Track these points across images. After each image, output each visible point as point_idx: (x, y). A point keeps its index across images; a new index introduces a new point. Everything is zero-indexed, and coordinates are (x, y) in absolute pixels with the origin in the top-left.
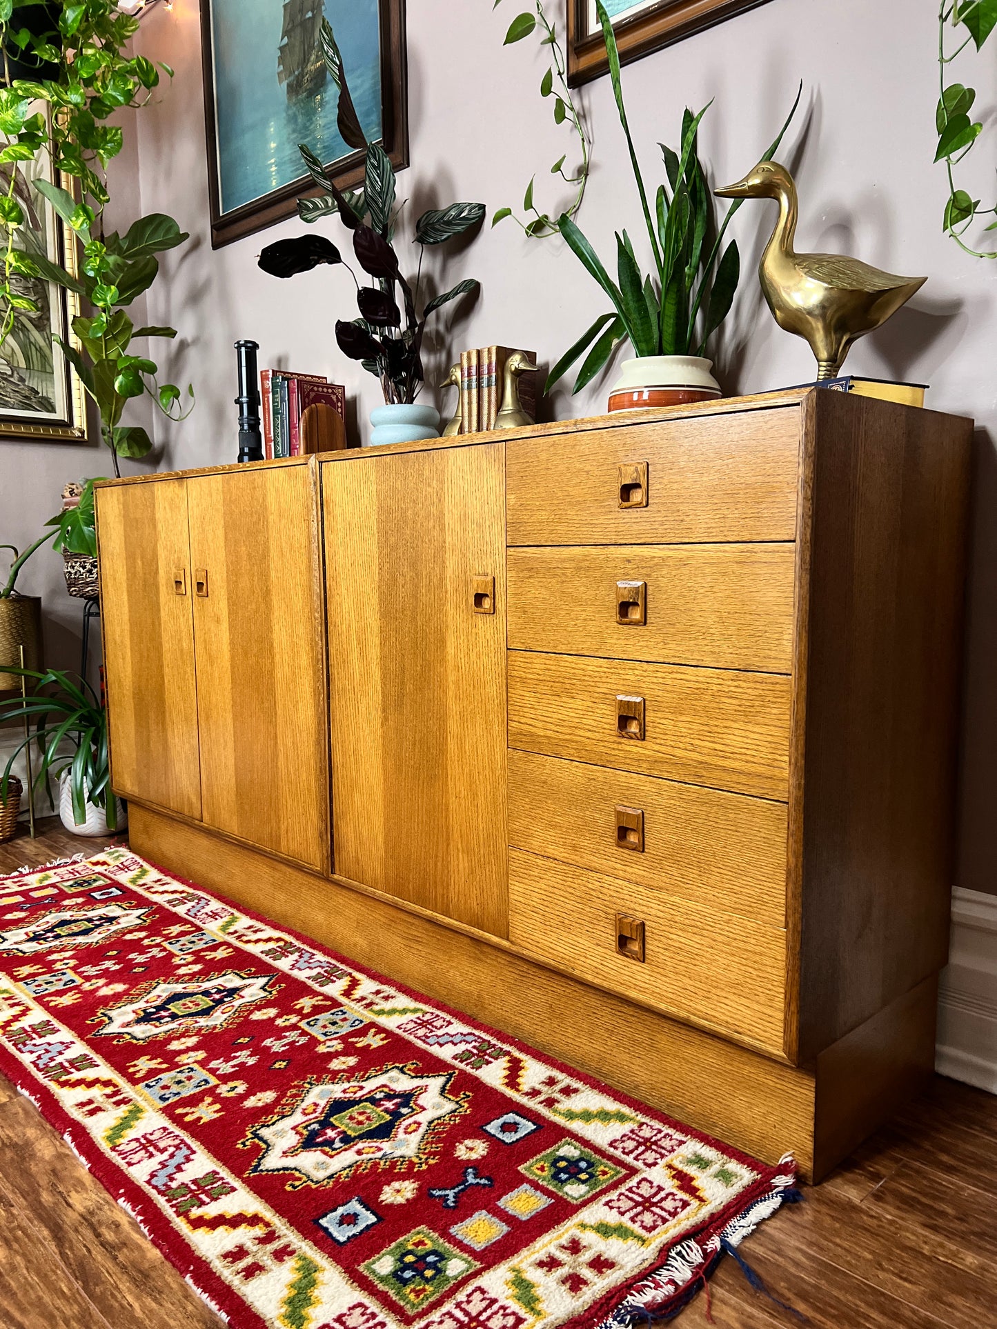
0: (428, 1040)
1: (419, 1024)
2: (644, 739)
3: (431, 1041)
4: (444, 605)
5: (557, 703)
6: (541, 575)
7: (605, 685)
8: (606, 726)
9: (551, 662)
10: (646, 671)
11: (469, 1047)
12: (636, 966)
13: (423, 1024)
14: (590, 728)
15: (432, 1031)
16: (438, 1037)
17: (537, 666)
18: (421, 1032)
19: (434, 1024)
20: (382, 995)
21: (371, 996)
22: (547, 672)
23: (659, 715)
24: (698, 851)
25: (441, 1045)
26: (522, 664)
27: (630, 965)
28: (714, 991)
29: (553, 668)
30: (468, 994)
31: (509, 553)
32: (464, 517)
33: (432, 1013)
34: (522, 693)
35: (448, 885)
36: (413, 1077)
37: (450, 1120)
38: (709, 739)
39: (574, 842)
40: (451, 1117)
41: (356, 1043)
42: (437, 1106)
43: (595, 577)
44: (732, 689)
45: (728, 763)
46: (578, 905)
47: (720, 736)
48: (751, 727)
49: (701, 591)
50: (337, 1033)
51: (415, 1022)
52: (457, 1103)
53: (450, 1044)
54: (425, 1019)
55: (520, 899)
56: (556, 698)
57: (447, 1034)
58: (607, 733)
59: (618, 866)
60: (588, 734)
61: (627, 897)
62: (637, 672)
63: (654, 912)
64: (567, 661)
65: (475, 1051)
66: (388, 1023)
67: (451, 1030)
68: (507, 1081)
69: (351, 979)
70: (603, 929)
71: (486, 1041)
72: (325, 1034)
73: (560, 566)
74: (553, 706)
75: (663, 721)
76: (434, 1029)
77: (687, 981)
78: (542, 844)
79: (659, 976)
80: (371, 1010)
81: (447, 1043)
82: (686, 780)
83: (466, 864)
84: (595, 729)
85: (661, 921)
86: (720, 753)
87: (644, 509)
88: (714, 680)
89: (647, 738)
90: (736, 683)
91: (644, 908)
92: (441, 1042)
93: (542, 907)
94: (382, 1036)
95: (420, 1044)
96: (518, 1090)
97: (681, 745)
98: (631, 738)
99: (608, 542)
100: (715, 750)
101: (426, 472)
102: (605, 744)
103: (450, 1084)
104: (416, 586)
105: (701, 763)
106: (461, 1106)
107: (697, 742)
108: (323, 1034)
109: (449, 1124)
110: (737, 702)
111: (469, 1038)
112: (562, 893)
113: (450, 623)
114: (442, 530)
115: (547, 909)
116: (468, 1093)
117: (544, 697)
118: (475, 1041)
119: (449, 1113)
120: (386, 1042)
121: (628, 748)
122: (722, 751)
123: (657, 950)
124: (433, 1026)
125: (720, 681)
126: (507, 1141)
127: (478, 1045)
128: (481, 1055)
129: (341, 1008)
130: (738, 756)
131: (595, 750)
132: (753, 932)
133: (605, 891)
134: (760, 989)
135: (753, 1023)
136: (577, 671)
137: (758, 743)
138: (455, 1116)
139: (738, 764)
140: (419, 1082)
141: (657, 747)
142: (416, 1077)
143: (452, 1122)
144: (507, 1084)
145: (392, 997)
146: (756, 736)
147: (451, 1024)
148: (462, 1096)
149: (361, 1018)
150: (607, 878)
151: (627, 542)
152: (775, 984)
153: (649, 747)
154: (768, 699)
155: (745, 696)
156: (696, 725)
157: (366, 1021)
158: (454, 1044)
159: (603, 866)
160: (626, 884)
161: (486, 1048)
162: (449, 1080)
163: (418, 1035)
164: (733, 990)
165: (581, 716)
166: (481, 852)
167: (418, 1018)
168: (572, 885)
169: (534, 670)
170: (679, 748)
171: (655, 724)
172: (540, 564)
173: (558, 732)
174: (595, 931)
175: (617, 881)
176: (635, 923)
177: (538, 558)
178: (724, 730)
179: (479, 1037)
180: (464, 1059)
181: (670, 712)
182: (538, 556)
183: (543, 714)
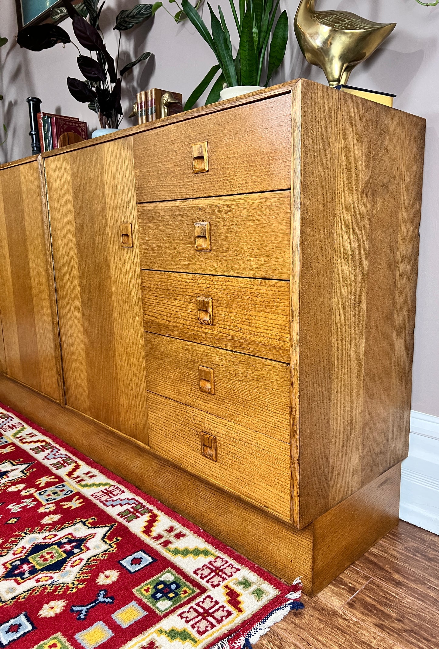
0: (106, 503)
1: (105, 493)
3: (107, 504)
4: (107, 243)
5: (167, 303)
6: (155, 221)
7: (191, 291)
8: (192, 317)
9: (163, 277)
10: (212, 281)
11: (129, 507)
12: (212, 464)
13: (107, 493)
14: (184, 318)
15: (111, 497)
16: (113, 501)
17: (156, 280)
18: (104, 499)
19: (114, 493)
20: (90, 475)
21: (83, 476)
22: (161, 283)
23: (220, 309)
24: (243, 394)
25: (113, 506)
26: (149, 279)
27: (209, 463)
29: (164, 280)
30: (136, 474)
31: (138, 207)
32: (114, 187)
33: (115, 486)
34: (149, 297)
35: (119, 413)
36: (89, 528)
37: (102, 557)
38: (246, 323)
39: (179, 388)
40: (103, 554)
41: (64, 505)
42: (97, 547)
43: (183, 221)
44: (258, 291)
45: (257, 339)
46: (183, 426)
47: (253, 322)
48: (269, 315)
49: (240, 227)
50: (55, 499)
51: (103, 492)
52: (110, 545)
53: (119, 505)
54: (109, 490)
55: (154, 422)
56: (167, 300)
57: (119, 499)
58: (192, 321)
59: (202, 403)
60: (184, 322)
61: (206, 422)
62: (207, 282)
63: (221, 431)
64: (171, 276)
65: (132, 510)
66: (87, 492)
67: (122, 497)
68: (145, 529)
69: (75, 465)
70: (195, 441)
71: (139, 503)
72: (47, 500)
73: (164, 215)
74: (166, 305)
75: (222, 313)
76: (112, 496)
77: (238, 473)
78: (163, 389)
79: (224, 470)
80: (80, 485)
81: (117, 505)
82: (235, 350)
83: (127, 401)
84: (187, 319)
85: (224, 437)
86: (253, 333)
87: (207, 173)
88: (249, 286)
89: (214, 324)
90: (260, 287)
91: (216, 429)
92: (114, 504)
93: (164, 427)
94: (81, 500)
95: (101, 506)
96: (149, 535)
97: (232, 328)
98: (206, 324)
99: (188, 197)
100: (250, 331)
101: (94, 159)
102: (193, 328)
103: (109, 532)
104: (93, 232)
105: (243, 339)
106: (112, 547)
107: (240, 326)
108: (46, 500)
109: (100, 559)
110: (261, 299)
111: (131, 502)
112: (174, 419)
113: (111, 254)
114: (104, 195)
115: (167, 428)
116: (119, 538)
117: (160, 299)
118: (134, 503)
119: (102, 552)
120: (81, 505)
121: (205, 331)
122: (253, 331)
123: (223, 454)
124: (113, 494)
125: (252, 286)
126: (132, 571)
127: (134, 505)
128: (135, 512)
129: (63, 483)
130: (262, 334)
131: (188, 332)
132: (272, 445)
133: (195, 418)
134: (277, 481)
135: (274, 501)
136: (176, 282)
137: (273, 325)
138: (106, 554)
139: (262, 340)
140: (92, 531)
141: (219, 329)
142: (91, 528)
143: (102, 558)
144: (144, 532)
145: (95, 476)
146: (272, 321)
147: (123, 492)
148: (114, 540)
149: (72, 490)
150: (196, 410)
151: (199, 196)
152: (285, 478)
153: (216, 330)
154: (278, 297)
155: (265, 296)
156: (239, 314)
157: (75, 491)
158: (121, 505)
159: (194, 403)
160: (206, 414)
161: (138, 508)
162: (110, 529)
163: (102, 500)
164: (263, 481)
165: (180, 311)
166: (134, 394)
167: (106, 489)
168: (179, 414)
169: (155, 282)
170: (231, 330)
171: (218, 315)
172: (154, 214)
173: (168, 321)
174: (191, 442)
175: (201, 412)
176: (211, 438)
177: (153, 210)
178: (255, 318)
179: (137, 501)
180: (124, 515)
181: (226, 307)
182: (152, 208)
183: (161, 310)
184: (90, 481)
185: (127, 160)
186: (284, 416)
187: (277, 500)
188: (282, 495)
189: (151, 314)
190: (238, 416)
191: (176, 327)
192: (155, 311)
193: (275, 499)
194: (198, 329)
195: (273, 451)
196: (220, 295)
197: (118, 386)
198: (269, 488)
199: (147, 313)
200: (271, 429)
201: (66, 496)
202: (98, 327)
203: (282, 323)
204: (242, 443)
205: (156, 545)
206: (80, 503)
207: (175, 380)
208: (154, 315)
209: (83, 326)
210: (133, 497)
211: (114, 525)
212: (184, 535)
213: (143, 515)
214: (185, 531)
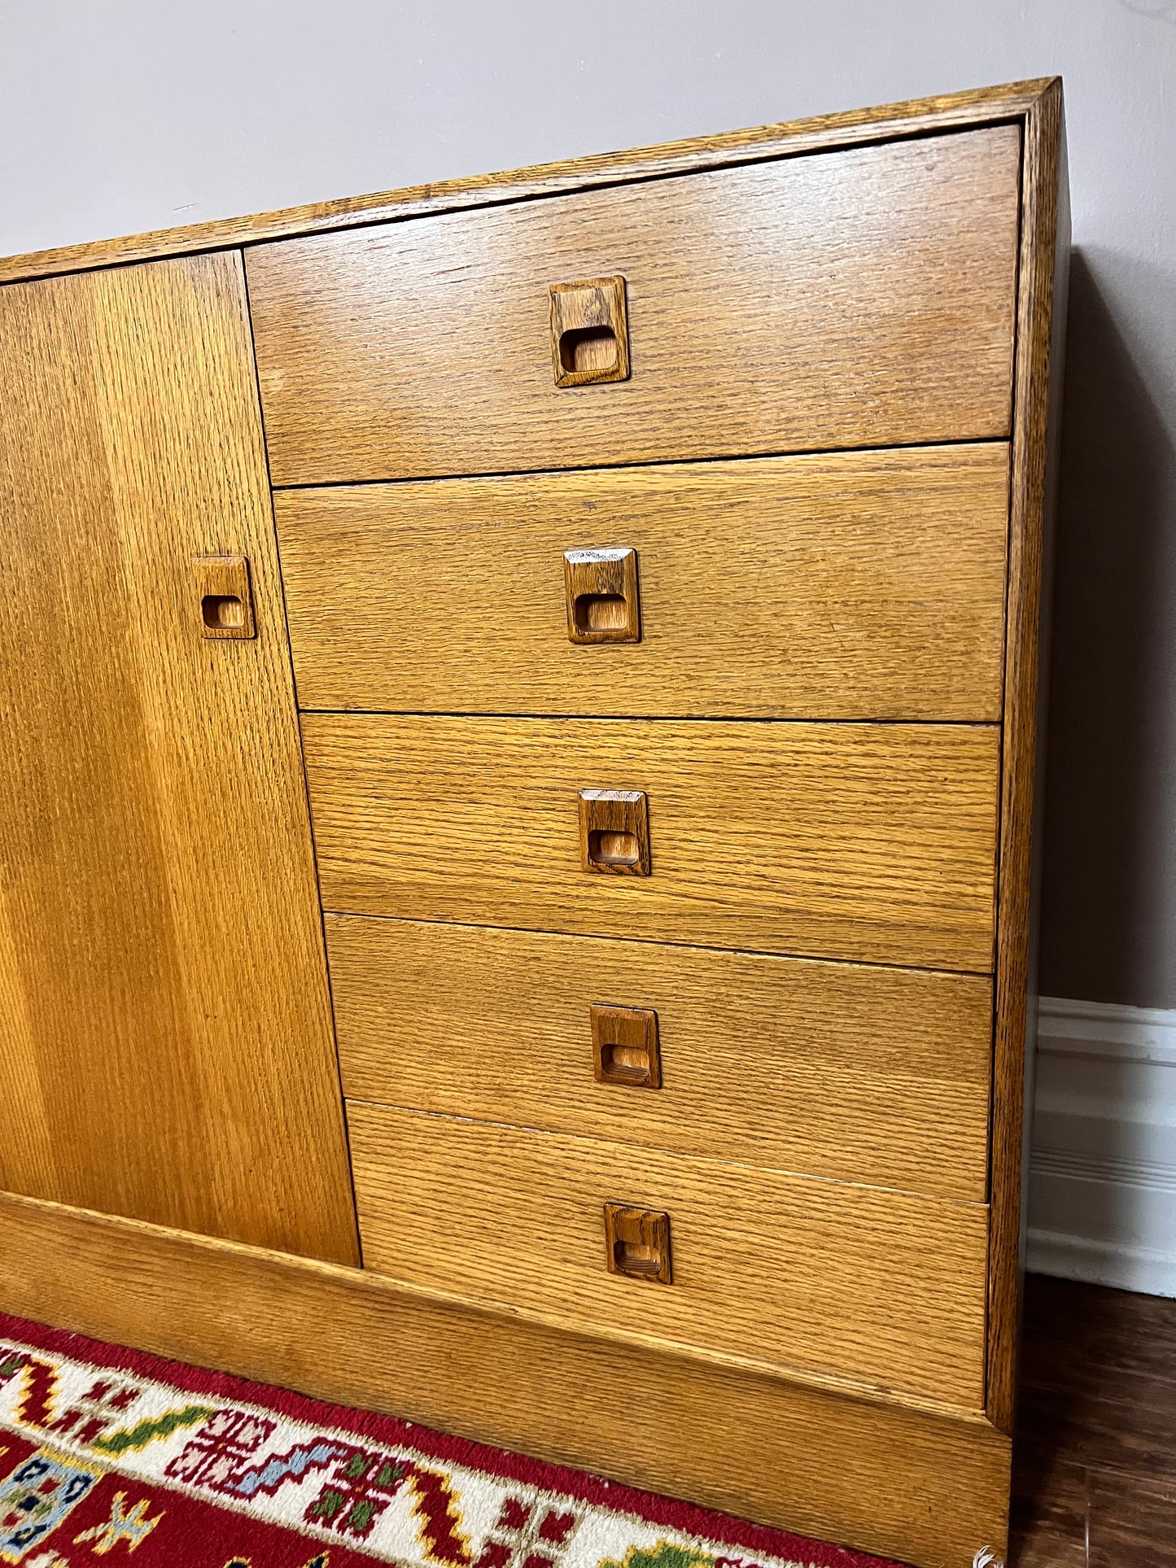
0: (240, 1488)
1: (210, 1450)
2: (650, 875)
3: (246, 1486)
4: (125, 626)
5: (434, 815)
6: (369, 549)
7: (550, 772)
8: (556, 854)
9: (414, 733)
10: (646, 737)
11: (327, 1476)
12: (652, 1293)
13: (217, 1447)
14: (519, 860)
15: (242, 1460)
16: (259, 1470)
17: (379, 743)
18: (220, 1471)
19: (241, 1439)
20: (108, 1396)
21: (87, 1406)
22: (403, 754)
23: (683, 823)
24: (787, 1078)
25: (271, 1491)
26: (341, 742)
27: (641, 1291)
28: (829, 1321)
29: (417, 744)
30: (268, 1351)
31: (278, 502)
32: (152, 430)
33: (226, 1412)
34: (347, 800)
35: (208, 1180)
38: (802, 863)
39: (498, 1081)
41: (94, 1542)
45: (846, 907)
47: (830, 856)
50: (42, 1529)
51: (200, 1447)
53: (288, 1481)
54: (216, 1433)
56: (433, 805)
57: (273, 1456)
58: (552, 868)
59: (601, 1117)
61: (628, 1172)
62: (623, 741)
63: (689, 1194)
64: (453, 729)
65: (343, 1485)
66: (143, 1467)
67: (277, 1446)
68: (432, 1542)
69: (31, 1369)
70: (581, 1234)
71: (353, 1451)
72: (17, 1541)
73: (415, 525)
74: (427, 822)
75: (692, 836)
76: (244, 1453)
77: (768, 1308)
78: (422, 1090)
79: (704, 1304)
80: (100, 1444)
81: (281, 1481)
82: (754, 947)
83: (246, 1140)
84: (530, 861)
85: (705, 1209)
86: (833, 890)
87: (621, 386)
88: (811, 746)
89: (657, 871)
91: (668, 1190)
92: (269, 1483)
93: (431, 1204)
94: (143, 1505)
95: (230, 1503)
96: (462, 1560)
97: (736, 879)
99: (533, 465)
100: (819, 884)
102: (558, 889)
104: (48, 590)
105: (787, 911)
107: (776, 872)
108: (11, 1542)
110: (868, 785)
111: (321, 1453)
112: (478, 1176)
113: (144, 664)
114: (99, 462)
115: (444, 1206)
117: (401, 804)
118: (334, 1457)
120: (155, 1521)
121: (614, 894)
122: (836, 886)
123: (700, 1260)
124: (240, 1446)
127: (342, 1465)
128: (358, 1490)
129: (34, 1457)
130: (872, 893)
131: (535, 901)
132: (914, 1215)
133: (577, 1164)
134: (933, 1312)
135: (914, 1370)
136: (476, 747)
137: (919, 864)
139: (872, 909)
141: (679, 887)
144: (437, 1553)
145: (132, 1395)
147: (269, 1427)
149: (83, 1473)
150: (577, 1140)
151: (582, 462)
152: (964, 1300)
153: (660, 889)
154: (945, 775)
156: (771, 837)
157: (97, 1476)
158: (298, 1479)
159: (566, 1120)
160: (624, 1148)
161: (361, 1470)
163: (218, 1479)
164: (870, 1317)
166: (279, 1116)
167: (202, 1434)
168: (502, 1159)
169: (374, 752)
170: (734, 885)
171: (673, 843)
172: (364, 523)
173: (441, 873)
174: (555, 1237)
175: (601, 1145)
176: (650, 1219)
177: (358, 510)
178: (842, 844)
179: (340, 1445)
180: (330, 1513)
181: (708, 817)
182: (357, 505)
183: (404, 840)
184: (126, 1421)
185: (219, 337)
186: (965, 1129)
187: (927, 1365)
188: (950, 1348)
191: (479, 889)
192: (378, 845)
193: (920, 1363)
194: (580, 892)
195: (912, 1230)
196: (681, 780)
197: (196, 1097)
198: (895, 1334)
200: (909, 1170)
201: (73, 1504)
202: (91, 912)
203: (957, 855)
204: (784, 1220)
206: (147, 1517)
207: (480, 1056)
210: (315, 1434)
211: (321, 1561)
212: (569, 1522)
213: (392, 1491)
214: (565, 1505)
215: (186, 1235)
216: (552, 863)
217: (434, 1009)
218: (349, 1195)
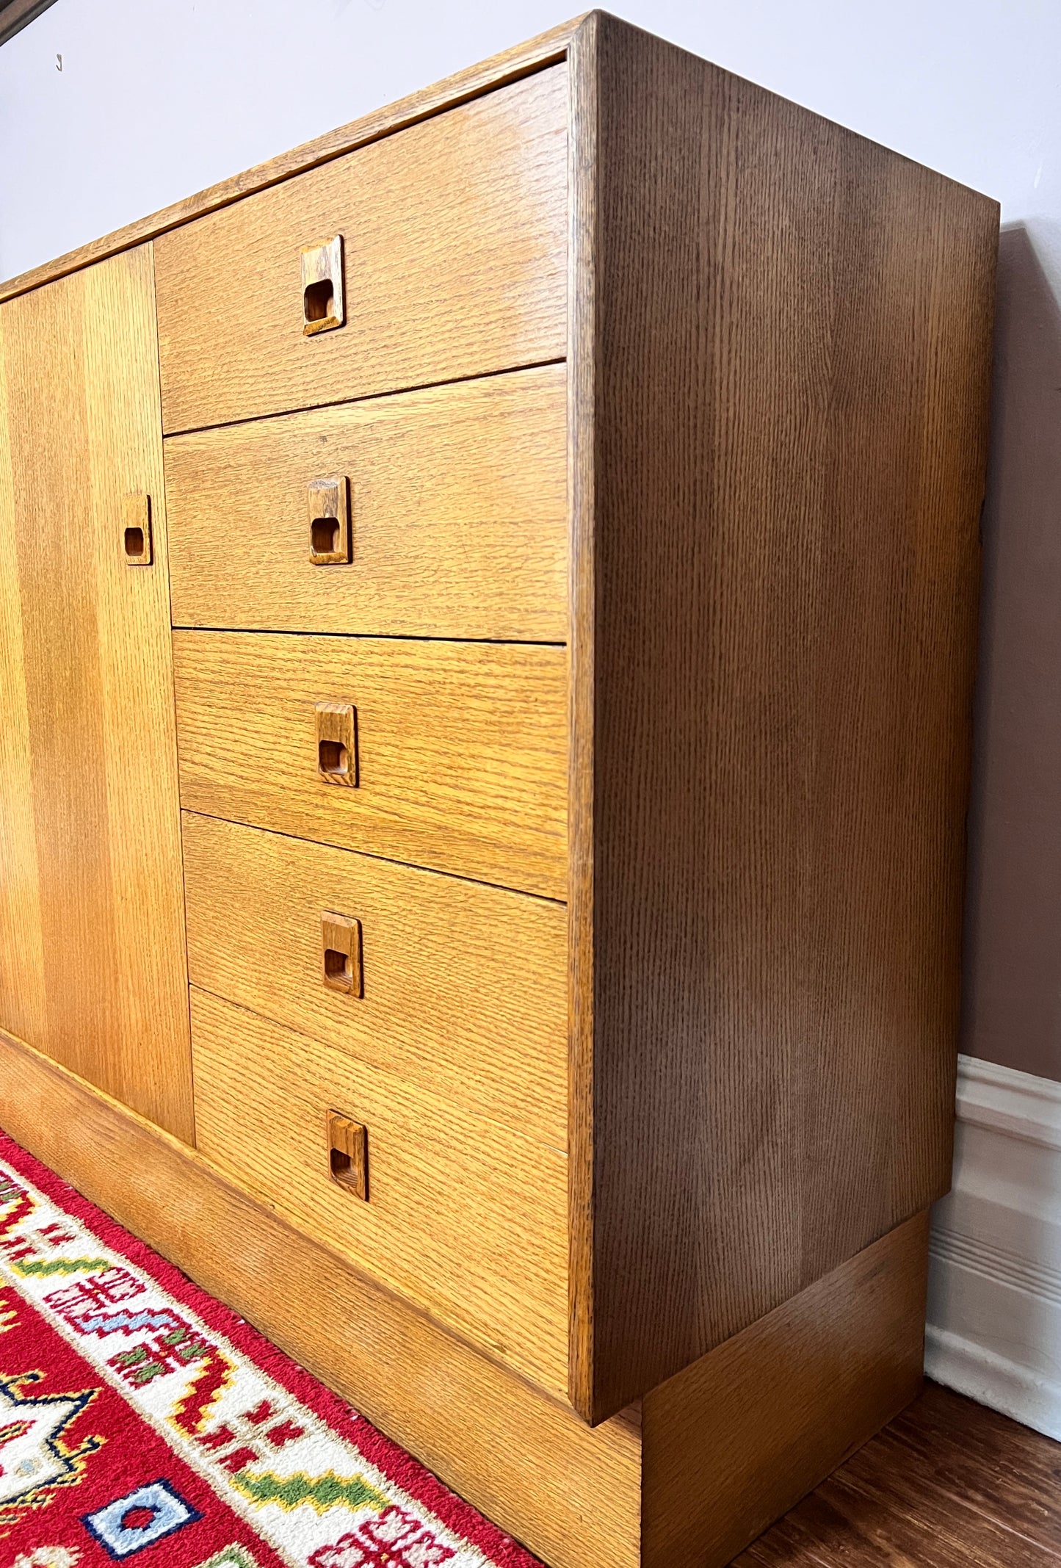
0: (84, 1325)
1: (86, 1292)
2: (357, 786)
3: (88, 1326)
4: (91, 556)
5: (240, 724)
6: (208, 485)
7: (301, 685)
8: (304, 763)
9: (230, 648)
10: (355, 653)
11: (149, 1338)
12: (357, 1208)
13: (94, 1292)
14: (282, 767)
15: (102, 1305)
16: (106, 1317)
17: (211, 656)
18: (78, 1310)
19: (112, 1292)
20: (53, 1234)
21: (34, 1237)
22: (225, 667)
23: (377, 737)
24: (439, 998)
25: (102, 1333)
26: (193, 656)
27: (350, 1205)
28: (466, 1264)
29: (231, 658)
31: (167, 448)
33: (119, 1270)
34: (195, 708)
35: (120, 1049)
36: (17, 1403)
37: (35, 1500)
38: (448, 780)
39: (271, 979)
40: (41, 1493)
42: (27, 1467)
43: (279, 478)
44: (481, 679)
45: (476, 827)
46: (280, 1092)
47: (466, 774)
48: (510, 755)
49: (428, 485)
51: (82, 1288)
52: (67, 1461)
53: (121, 1331)
54: (101, 1281)
55: (207, 1077)
56: (238, 715)
57: (126, 1311)
58: (302, 776)
59: (329, 1023)
60: (283, 780)
61: (342, 1080)
62: (344, 657)
63: (380, 1110)
64: (250, 645)
65: (155, 1347)
66: (34, 1289)
67: (135, 1304)
68: (182, 1409)
69: (21, 1202)
70: (312, 1137)
71: (182, 1324)
73: (232, 463)
74: (235, 730)
75: (383, 750)
76: (107, 1302)
77: (427, 1241)
78: (230, 982)
79: (389, 1228)
80: (20, 1265)
81: (115, 1330)
82: (419, 862)
83: (139, 1015)
84: (291, 770)
85: (390, 1127)
86: (466, 808)
87: (338, 332)
88: (455, 665)
89: (361, 783)
90: (485, 669)
91: (367, 1103)
92: (106, 1329)
93: (233, 1092)
94: (12, 1314)
95: (66, 1331)
96: (192, 1431)
97: (410, 795)
98: (339, 784)
99: (293, 406)
100: (459, 802)
101: (60, 318)
102: (305, 797)
103: (74, 1419)
104: (58, 527)
105: (440, 828)
106: (71, 1468)
107: (432, 788)
109: (28, 1509)
110: (488, 705)
111: (159, 1320)
112: (258, 1069)
113: (100, 589)
114: (83, 420)
115: (240, 1097)
116: (98, 1439)
117: (222, 712)
118: (166, 1326)
119: (39, 1486)
120: (9, 1327)
121: (336, 804)
122: (468, 804)
123: (385, 1179)
124: (108, 1296)
125: (463, 665)
126: (121, 1550)
127: (166, 1333)
128: (162, 1354)
130: (493, 813)
131: (293, 808)
132: (520, 1158)
133: (313, 1068)
134: (534, 1269)
135: (523, 1331)
136: (262, 662)
137: (521, 785)
138: (48, 1492)
139: (492, 829)
140: (24, 1413)
141: (376, 801)
142: (24, 1402)
143: (35, 1506)
144: (179, 1418)
145: (69, 1239)
146: (518, 772)
147: (141, 1289)
148: (84, 1446)
150: (315, 1044)
151: (320, 401)
152: (556, 1260)
153: (365, 801)
154: (536, 695)
155: (500, 693)
156: (429, 753)
158: (127, 1331)
159: (309, 1024)
160: (341, 1056)
161: (174, 1341)
162: (77, 1408)
163: (73, 1314)
164: (493, 1266)
165: (272, 746)
166: (156, 995)
167: (91, 1280)
168: (271, 1055)
169: (207, 664)
170: (407, 800)
171: (373, 756)
172: (207, 463)
173: (241, 777)
174: (302, 1139)
175: (329, 1051)
176: (352, 1130)
177: (204, 452)
178: (471, 762)
179: (177, 1318)
180: (127, 1364)
181: (392, 732)
182: (203, 447)
183: (223, 746)
184: (49, 1254)
185: (140, 313)
186: (551, 1068)
187: (532, 1329)
188: (545, 1312)
189: (197, 758)
190: (425, 1063)
191: (262, 794)
192: (209, 750)
193: (526, 1324)
194: (318, 800)
195: (521, 1175)
196: (377, 695)
197: (115, 971)
198: (509, 1288)
199: (188, 757)
200: (516, 1107)
202: (70, 800)
203: (546, 777)
204: (438, 1147)
205: (205, 1463)
206: (6, 1323)
207: (260, 953)
208: (205, 762)
209: (35, 796)
210: (168, 1305)
211: (91, 1393)
212: (298, 1433)
213: (184, 1363)
214: (304, 1418)
215: (106, 1097)
216: (303, 772)
217: (237, 905)
218: (190, 1076)
